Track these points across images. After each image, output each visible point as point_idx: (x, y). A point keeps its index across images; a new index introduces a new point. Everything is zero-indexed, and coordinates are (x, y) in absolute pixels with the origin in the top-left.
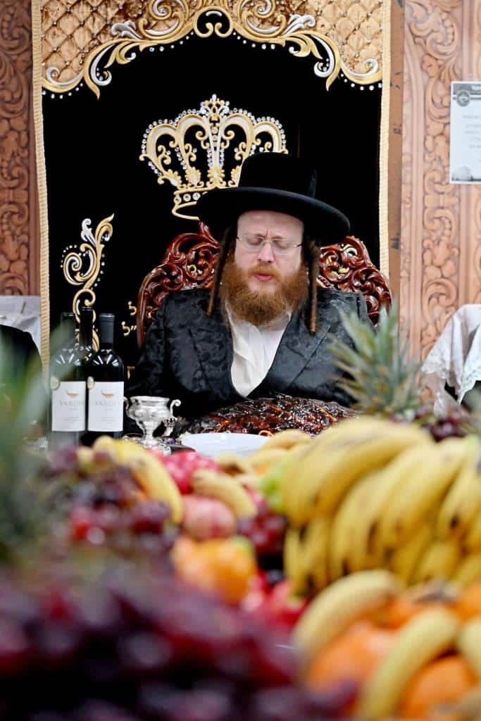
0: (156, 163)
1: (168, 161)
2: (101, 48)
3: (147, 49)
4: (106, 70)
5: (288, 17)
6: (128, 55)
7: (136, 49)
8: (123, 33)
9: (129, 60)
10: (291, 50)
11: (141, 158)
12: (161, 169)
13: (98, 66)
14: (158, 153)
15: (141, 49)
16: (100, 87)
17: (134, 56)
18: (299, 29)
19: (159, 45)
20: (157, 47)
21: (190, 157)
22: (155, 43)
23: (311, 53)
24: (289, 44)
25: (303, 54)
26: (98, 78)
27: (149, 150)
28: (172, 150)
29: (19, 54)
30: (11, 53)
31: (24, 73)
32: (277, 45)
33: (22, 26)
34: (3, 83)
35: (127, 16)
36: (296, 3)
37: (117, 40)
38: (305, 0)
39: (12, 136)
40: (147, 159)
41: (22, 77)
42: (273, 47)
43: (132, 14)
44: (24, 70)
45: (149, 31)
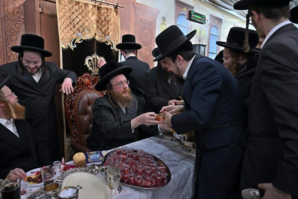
0: (88, 66)
1: (91, 65)
2: (73, 38)
3: (85, 40)
4: (75, 44)
5: (105, 36)
6: (80, 41)
7: (82, 40)
8: (78, 36)
9: (80, 42)
10: (106, 43)
11: (85, 64)
12: (89, 67)
13: (72, 43)
14: (89, 63)
15: (84, 39)
16: (73, 48)
17: (82, 41)
18: (108, 39)
19: (88, 39)
20: (87, 39)
21: (90, 65)
22: (87, 38)
23: (110, 44)
24: (105, 42)
25: (109, 44)
26: (73, 46)
27: (87, 62)
28: (91, 63)
29: (12, 37)
30: (11, 36)
31: (14, 41)
32: (103, 42)
33: (13, 30)
34: (9, 43)
35: (79, 32)
36: (107, 33)
37: (77, 37)
38: (109, 33)
39: (12, 56)
40: (86, 65)
41: (14, 42)
42: (102, 42)
43: (81, 31)
44: (14, 40)
45: (86, 36)
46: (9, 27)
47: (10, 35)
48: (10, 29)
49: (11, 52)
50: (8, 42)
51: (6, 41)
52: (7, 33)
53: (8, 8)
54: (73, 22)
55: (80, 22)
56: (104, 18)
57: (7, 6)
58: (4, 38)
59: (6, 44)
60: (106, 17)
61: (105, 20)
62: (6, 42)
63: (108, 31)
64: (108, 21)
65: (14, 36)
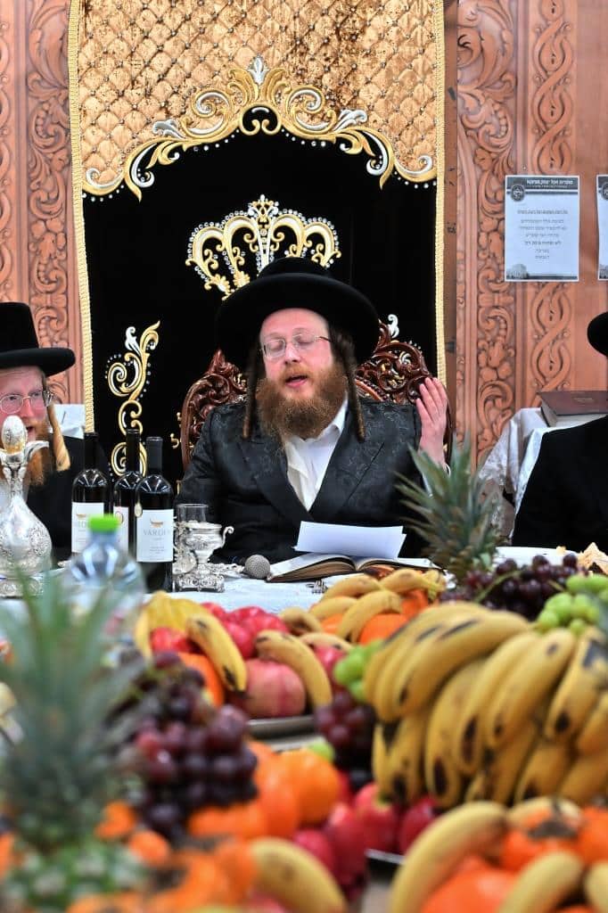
0: (202, 267)
1: (215, 266)
2: (141, 147)
3: (191, 149)
4: (148, 170)
5: (338, 113)
6: (171, 155)
7: (179, 149)
8: (165, 132)
9: (172, 160)
10: (342, 147)
11: (188, 263)
12: (208, 273)
13: (140, 166)
14: (205, 258)
15: (185, 148)
16: (141, 188)
17: (177, 156)
18: (351, 125)
19: (204, 144)
20: (201, 146)
21: (238, 260)
22: (199, 142)
23: (363, 150)
24: (340, 140)
25: (354, 151)
26: (139, 178)
27: (196, 254)
28: (219, 254)
29: (54, 153)
30: (46, 151)
31: (60, 172)
32: (327, 142)
33: (58, 123)
34: (39, 183)
35: (168, 114)
36: (347, 97)
37: (158, 139)
38: (356, 94)
39: (49, 238)
40: (194, 264)
41: (58, 176)
42: (323, 144)
43: (175, 112)
44: (59, 168)
45: (193, 130)
46: (43, 114)
47: (46, 147)
48: (48, 120)
49: (45, 221)
50: (37, 177)
51: (28, 174)
52: (37, 140)
53: (43, 35)
54: (143, 74)
55: (172, 72)
56: (335, 23)
57: (40, 29)
58: (24, 162)
59: (28, 186)
60: (341, 19)
61: (337, 31)
62: (30, 180)
63: (351, 87)
64: (353, 38)
65: (61, 149)
